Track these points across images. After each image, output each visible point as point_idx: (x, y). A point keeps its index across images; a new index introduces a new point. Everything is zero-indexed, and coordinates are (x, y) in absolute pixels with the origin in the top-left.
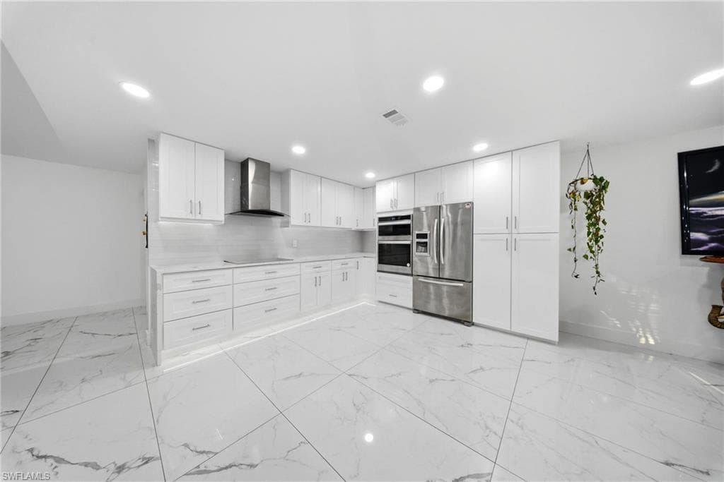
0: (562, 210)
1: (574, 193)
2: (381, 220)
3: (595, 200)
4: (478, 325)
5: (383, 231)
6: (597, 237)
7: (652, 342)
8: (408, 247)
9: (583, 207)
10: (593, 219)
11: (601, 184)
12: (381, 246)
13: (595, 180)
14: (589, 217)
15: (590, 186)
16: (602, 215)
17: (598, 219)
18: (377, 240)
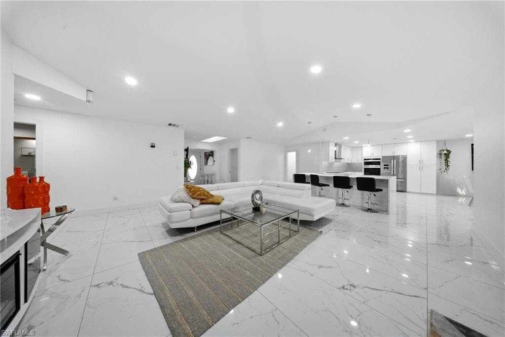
0: (437, 158)
1: (440, 154)
2: (365, 159)
3: (447, 155)
4: (409, 192)
5: (366, 163)
6: (448, 166)
7: (464, 194)
8: (379, 169)
9: (443, 158)
10: (447, 161)
11: (449, 152)
12: (365, 169)
13: (447, 151)
14: (445, 160)
15: (445, 152)
16: (449, 160)
17: (448, 161)
18: (364, 167)
